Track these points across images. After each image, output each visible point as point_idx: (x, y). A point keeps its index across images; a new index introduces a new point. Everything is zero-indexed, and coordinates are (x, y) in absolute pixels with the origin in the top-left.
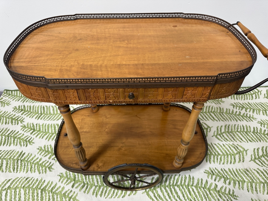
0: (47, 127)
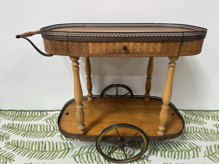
0: (31, 144)
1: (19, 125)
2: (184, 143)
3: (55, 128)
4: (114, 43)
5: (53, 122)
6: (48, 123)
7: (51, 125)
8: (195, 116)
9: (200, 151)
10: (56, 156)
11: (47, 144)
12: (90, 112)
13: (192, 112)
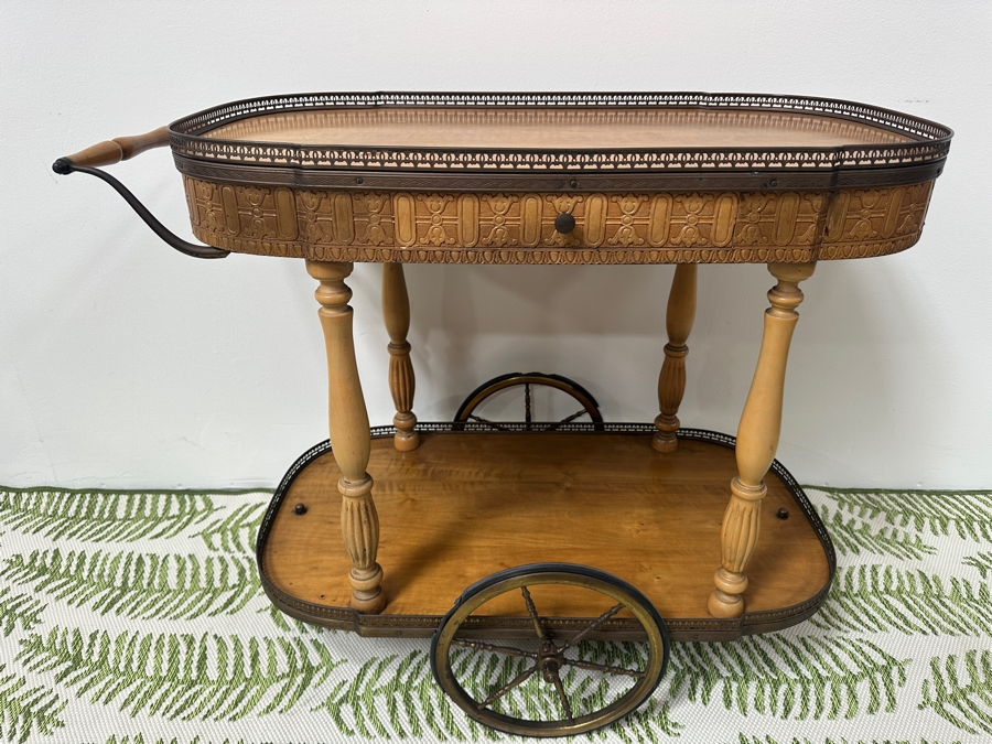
1: (82, 558)
2: (829, 644)
3: (248, 573)
4: (515, 199)
5: (238, 546)
6: (216, 550)
7: (227, 557)
8: (883, 515)
9: (904, 679)
10: (253, 703)
11: (212, 645)
12: (405, 501)
13: (867, 496)
